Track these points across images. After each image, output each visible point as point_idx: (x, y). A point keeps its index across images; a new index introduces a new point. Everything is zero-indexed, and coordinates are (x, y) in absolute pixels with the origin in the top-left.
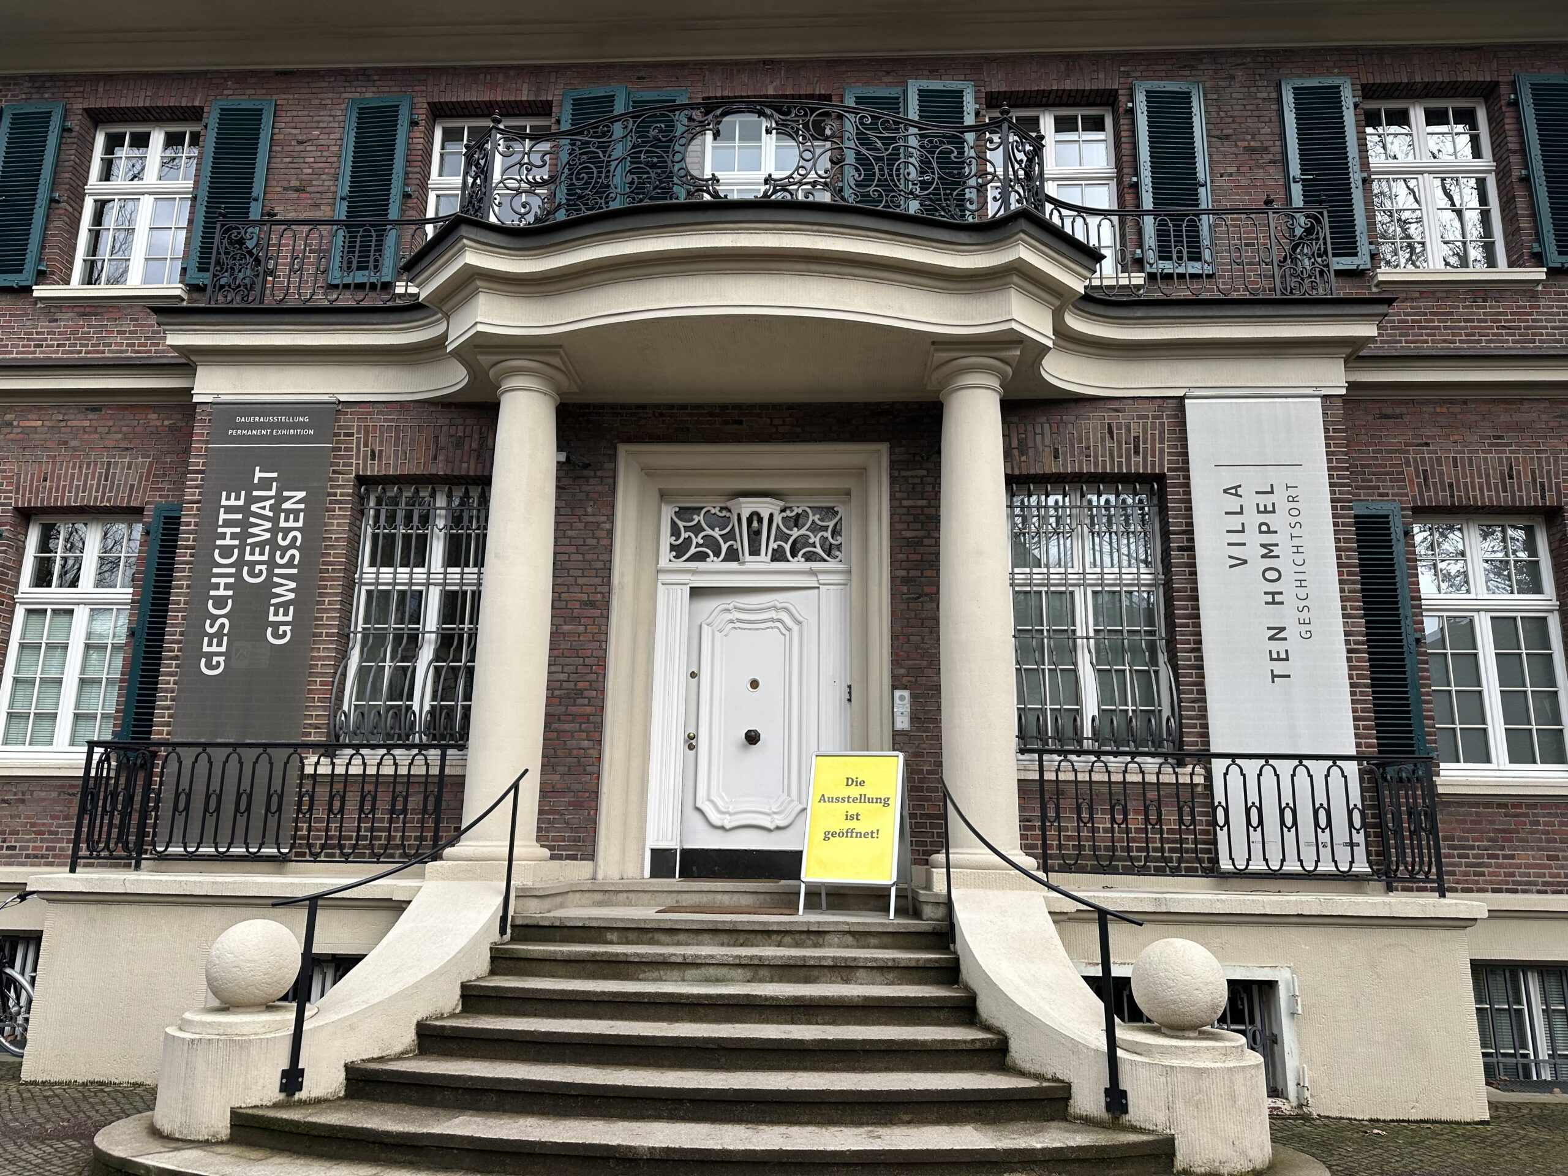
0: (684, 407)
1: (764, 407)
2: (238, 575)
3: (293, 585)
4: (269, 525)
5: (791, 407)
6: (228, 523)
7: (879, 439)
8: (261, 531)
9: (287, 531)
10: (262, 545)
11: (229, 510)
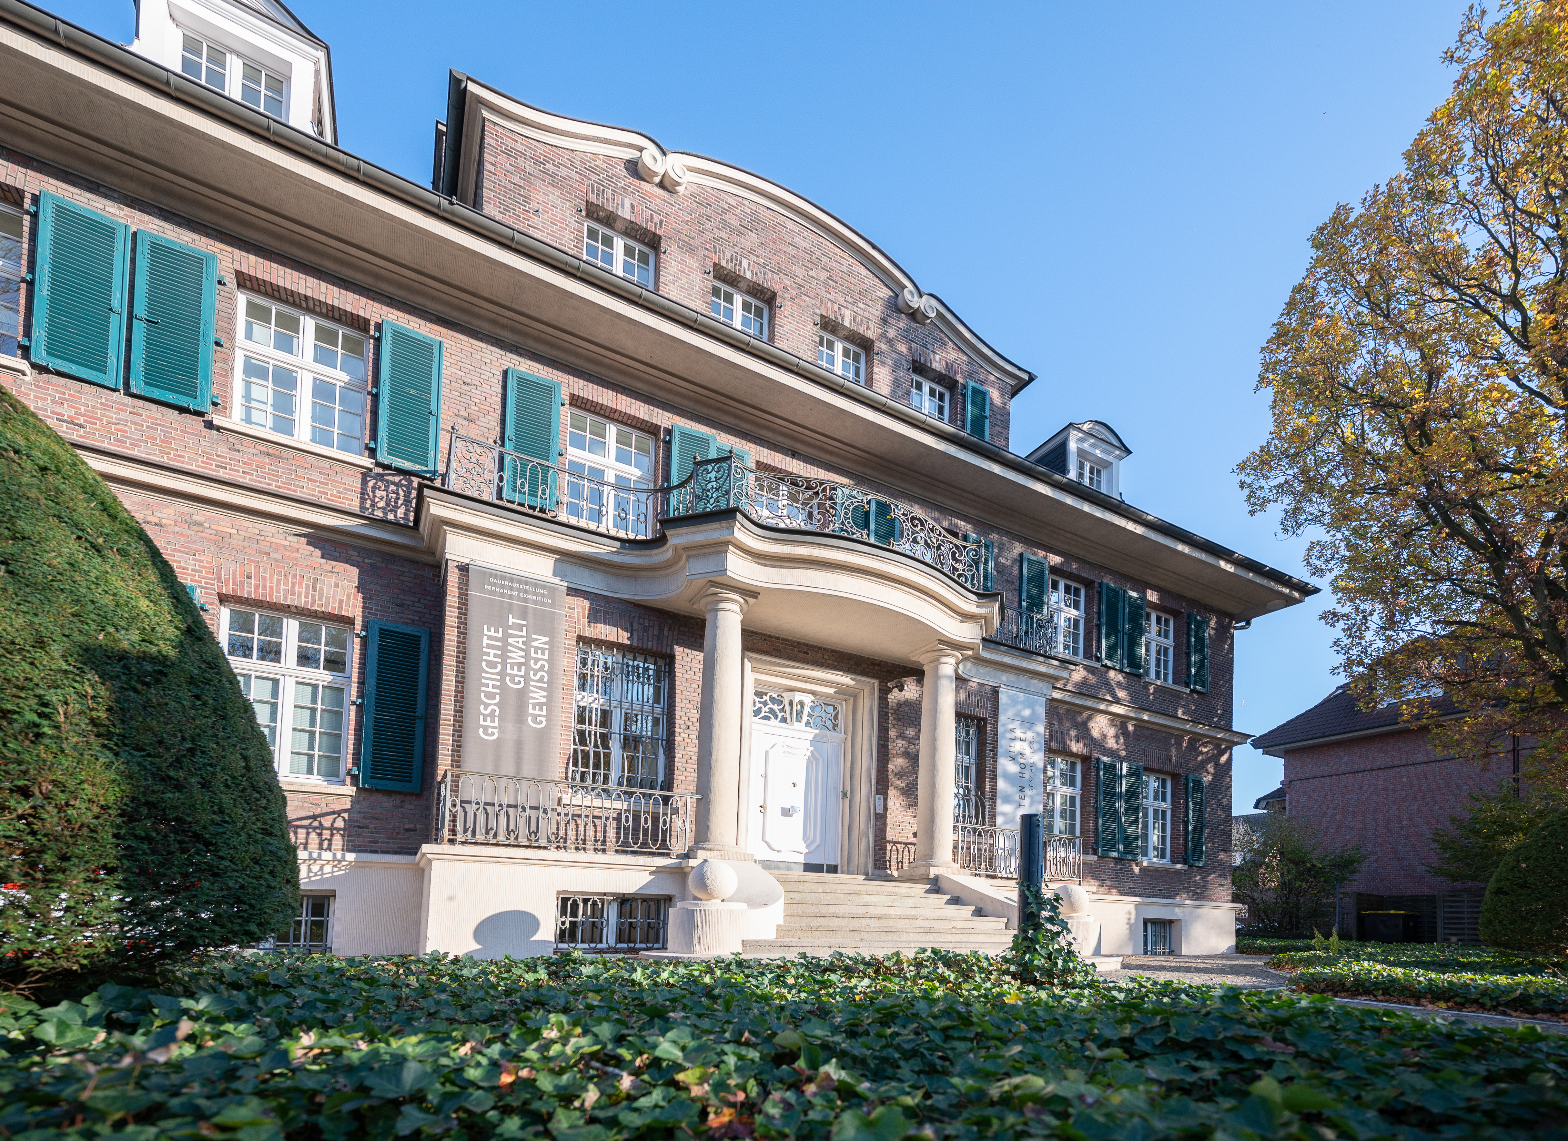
0: (778, 638)
1: (819, 648)
2: (502, 680)
3: (545, 694)
4: (523, 654)
5: (833, 651)
6: (489, 646)
7: (874, 677)
8: (517, 656)
9: (537, 660)
10: (519, 665)
11: (490, 638)
